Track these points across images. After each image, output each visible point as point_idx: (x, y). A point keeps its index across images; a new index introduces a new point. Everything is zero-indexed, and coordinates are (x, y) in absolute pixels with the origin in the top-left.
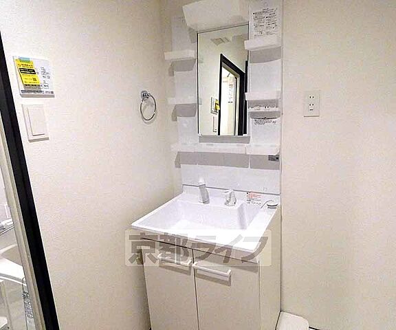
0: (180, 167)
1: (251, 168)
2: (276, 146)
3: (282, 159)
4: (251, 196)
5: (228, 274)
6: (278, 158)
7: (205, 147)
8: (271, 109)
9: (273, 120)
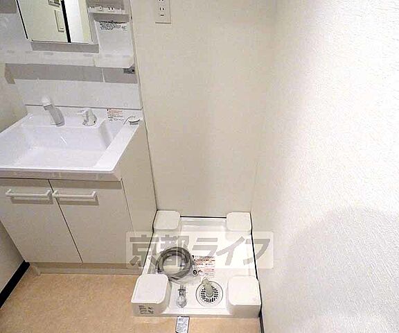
0: (14, 83)
1: (106, 82)
2: (129, 56)
3: (139, 70)
4: (112, 113)
5: (93, 195)
6: (133, 71)
7: (43, 57)
8: (116, 12)
9: (122, 25)
